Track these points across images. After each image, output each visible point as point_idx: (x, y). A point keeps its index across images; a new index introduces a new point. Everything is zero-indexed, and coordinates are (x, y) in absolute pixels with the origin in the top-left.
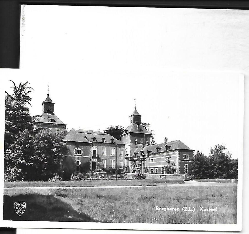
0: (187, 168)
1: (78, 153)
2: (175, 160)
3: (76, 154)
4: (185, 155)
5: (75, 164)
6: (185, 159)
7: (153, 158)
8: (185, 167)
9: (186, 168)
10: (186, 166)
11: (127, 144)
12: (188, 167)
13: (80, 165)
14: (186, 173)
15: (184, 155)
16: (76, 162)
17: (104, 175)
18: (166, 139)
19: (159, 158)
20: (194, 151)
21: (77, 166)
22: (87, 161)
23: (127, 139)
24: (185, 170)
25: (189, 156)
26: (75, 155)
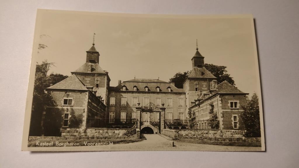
0: (237, 121)
1: (68, 104)
3: (65, 105)
4: (232, 101)
5: (63, 117)
6: (233, 107)
8: (233, 119)
10: (235, 117)
12: (238, 118)
13: (69, 118)
14: (236, 128)
15: (230, 101)
16: (64, 114)
17: (102, 131)
20: (247, 95)
21: (65, 120)
22: (80, 113)
24: (233, 123)
25: (240, 103)
26: (63, 106)
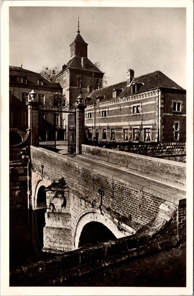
0: (178, 130)
2: (154, 112)
4: (175, 101)
6: (175, 110)
7: (107, 110)
8: (174, 127)
9: (176, 129)
10: (177, 124)
11: (65, 87)
12: (179, 127)
14: (176, 140)
15: (173, 101)
18: (132, 72)
19: (117, 108)
23: (65, 80)
24: (174, 132)
25: (183, 104)
